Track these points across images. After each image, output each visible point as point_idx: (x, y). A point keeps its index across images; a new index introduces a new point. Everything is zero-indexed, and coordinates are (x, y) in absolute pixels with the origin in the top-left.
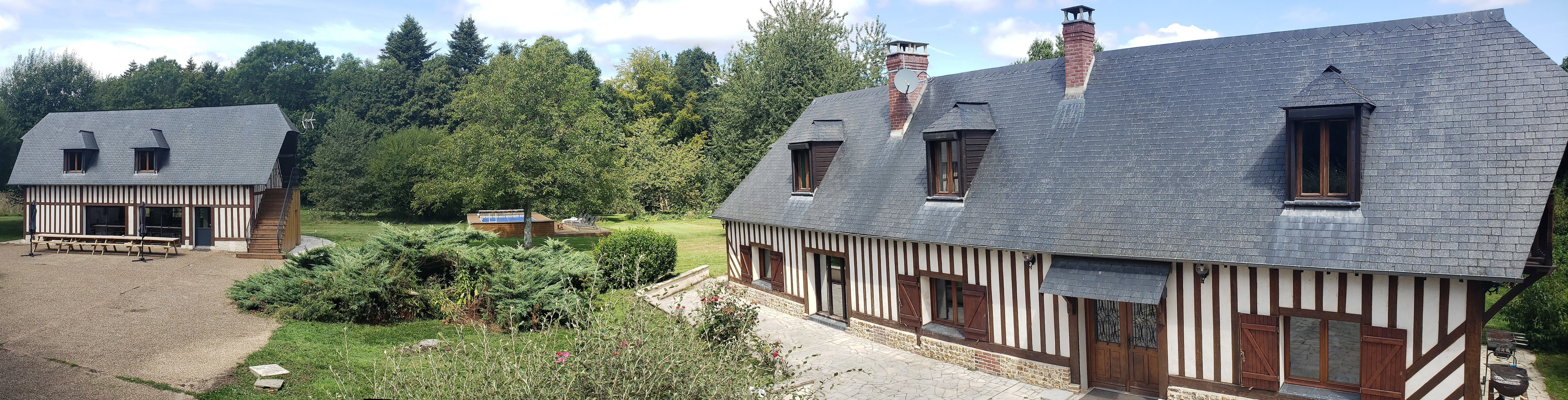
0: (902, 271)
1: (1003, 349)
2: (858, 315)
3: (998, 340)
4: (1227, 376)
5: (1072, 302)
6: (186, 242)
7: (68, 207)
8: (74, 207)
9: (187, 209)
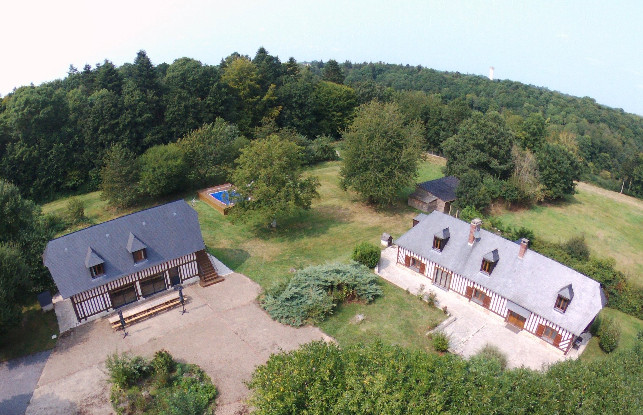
0: (469, 285)
1: (491, 310)
2: (452, 289)
3: (490, 308)
4: (534, 332)
5: (509, 310)
6: (170, 286)
7: (101, 296)
8: (105, 295)
9: (167, 272)
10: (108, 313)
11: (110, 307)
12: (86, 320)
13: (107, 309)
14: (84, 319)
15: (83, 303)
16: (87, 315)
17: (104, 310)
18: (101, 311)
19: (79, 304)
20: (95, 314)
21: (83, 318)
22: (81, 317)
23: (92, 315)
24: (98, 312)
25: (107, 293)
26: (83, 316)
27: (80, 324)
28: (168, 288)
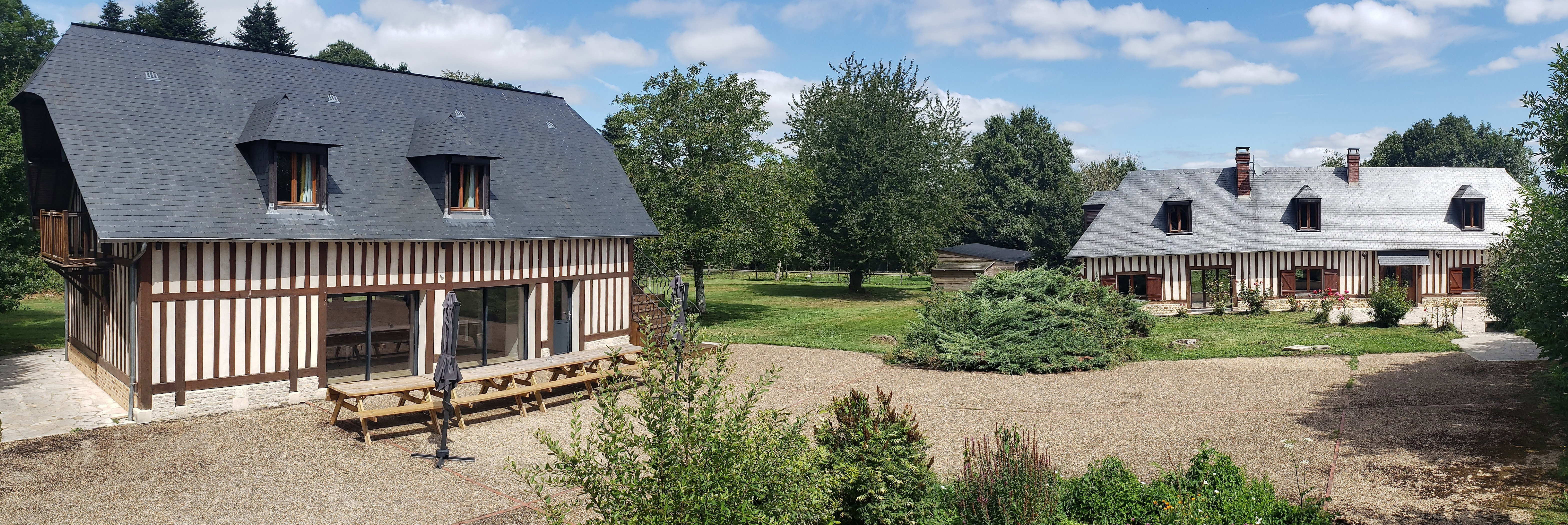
6: (545, 351)
7: (286, 301)
8: (302, 300)
9: (545, 287)
10: (295, 397)
11: (308, 372)
12: (180, 401)
13: (293, 375)
14: (171, 396)
15: (191, 307)
16: (191, 374)
17: (278, 376)
18: (263, 377)
19: (171, 306)
20: (233, 381)
21: (164, 387)
22: (156, 379)
23: (217, 382)
24: (248, 379)
25: (315, 299)
26: (171, 378)
27: (144, 415)
28: (538, 355)
